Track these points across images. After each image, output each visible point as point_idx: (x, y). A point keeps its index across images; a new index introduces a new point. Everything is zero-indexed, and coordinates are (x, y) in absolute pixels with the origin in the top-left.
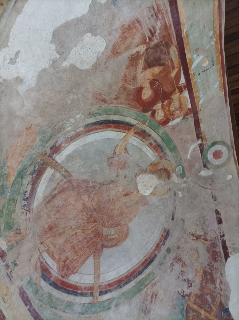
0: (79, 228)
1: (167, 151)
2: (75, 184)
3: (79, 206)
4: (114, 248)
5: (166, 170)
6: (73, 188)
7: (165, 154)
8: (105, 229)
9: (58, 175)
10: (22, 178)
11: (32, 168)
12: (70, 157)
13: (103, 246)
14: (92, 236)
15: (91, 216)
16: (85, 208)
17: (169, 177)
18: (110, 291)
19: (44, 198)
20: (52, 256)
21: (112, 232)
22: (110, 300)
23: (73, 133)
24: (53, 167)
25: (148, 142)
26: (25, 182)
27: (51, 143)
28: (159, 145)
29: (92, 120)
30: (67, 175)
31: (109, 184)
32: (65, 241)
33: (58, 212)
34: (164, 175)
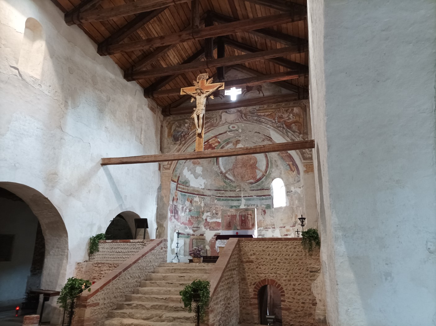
0: (246, 170)
1: (230, 140)
2: (233, 168)
3: (240, 168)
4: (257, 163)
5: (237, 141)
6: (234, 169)
7: (230, 141)
8: (251, 163)
9: (228, 173)
10: (226, 182)
11: (224, 179)
12: (225, 169)
13: (255, 165)
14: (250, 167)
15: (244, 166)
16: (241, 167)
17: (239, 140)
18: (267, 170)
19: (233, 177)
20: (249, 180)
21: (252, 162)
22: (269, 172)
23: (218, 168)
24: (226, 174)
25: (225, 146)
26: (227, 181)
27: (219, 174)
28: (227, 143)
29: (215, 163)
30: (229, 170)
31: (237, 158)
32: (247, 175)
33: (239, 175)
34: (238, 142)
